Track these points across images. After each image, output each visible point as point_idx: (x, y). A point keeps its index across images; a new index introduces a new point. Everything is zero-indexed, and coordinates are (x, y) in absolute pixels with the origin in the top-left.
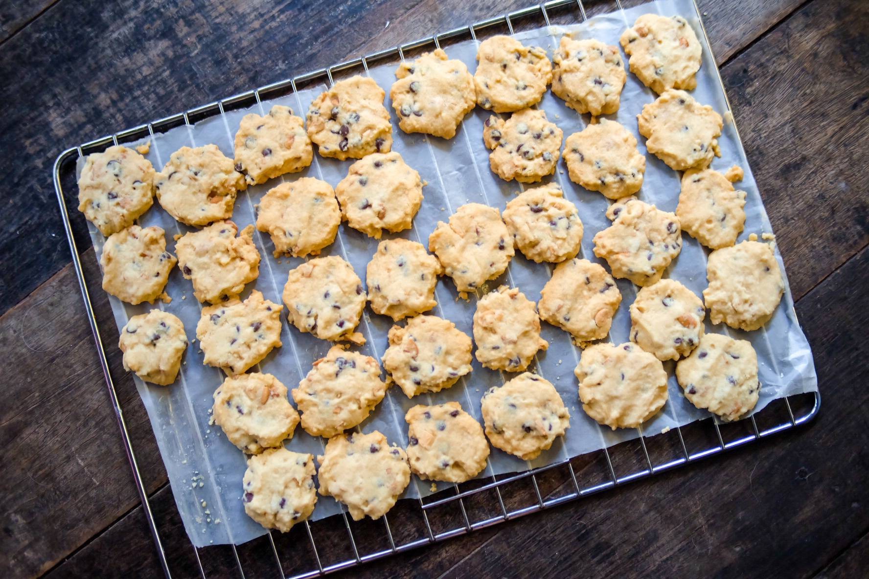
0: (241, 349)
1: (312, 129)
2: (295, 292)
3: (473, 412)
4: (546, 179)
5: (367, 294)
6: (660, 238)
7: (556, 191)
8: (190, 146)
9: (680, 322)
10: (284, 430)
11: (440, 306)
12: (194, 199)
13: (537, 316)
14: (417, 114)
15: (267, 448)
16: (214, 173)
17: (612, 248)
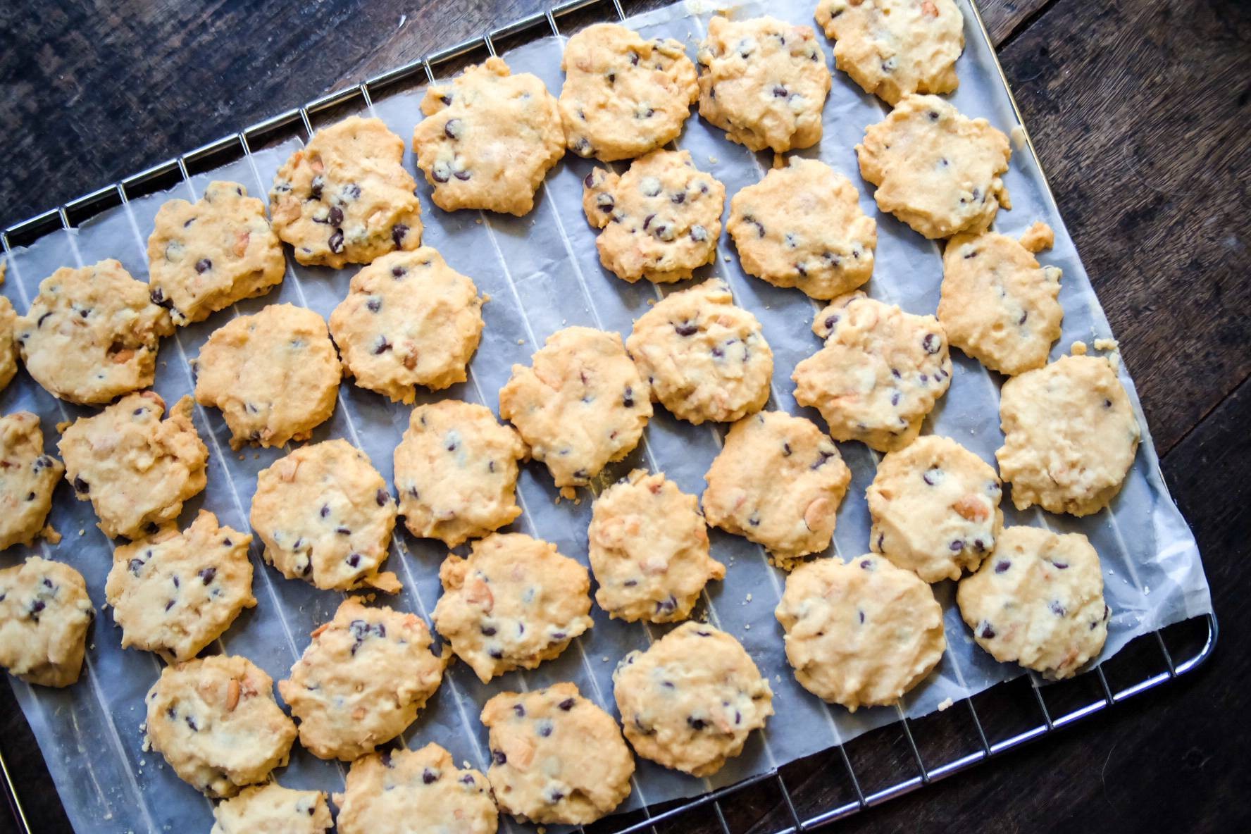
0: (183, 617)
1: (279, 218)
2: (269, 509)
3: (600, 698)
4: (702, 273)
5: (398, 502)
6: (910, 363)
7: (719, 294)
8: (73, 265)
9: (959, 512)
10: (269, 754)
11: (528, 514)
12: (84, 359)
13: (702, 520)
14: (462, 177)
15: (242, 788)
16: (114, 310)
17: (826, 388)
